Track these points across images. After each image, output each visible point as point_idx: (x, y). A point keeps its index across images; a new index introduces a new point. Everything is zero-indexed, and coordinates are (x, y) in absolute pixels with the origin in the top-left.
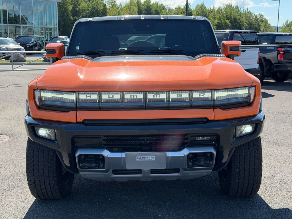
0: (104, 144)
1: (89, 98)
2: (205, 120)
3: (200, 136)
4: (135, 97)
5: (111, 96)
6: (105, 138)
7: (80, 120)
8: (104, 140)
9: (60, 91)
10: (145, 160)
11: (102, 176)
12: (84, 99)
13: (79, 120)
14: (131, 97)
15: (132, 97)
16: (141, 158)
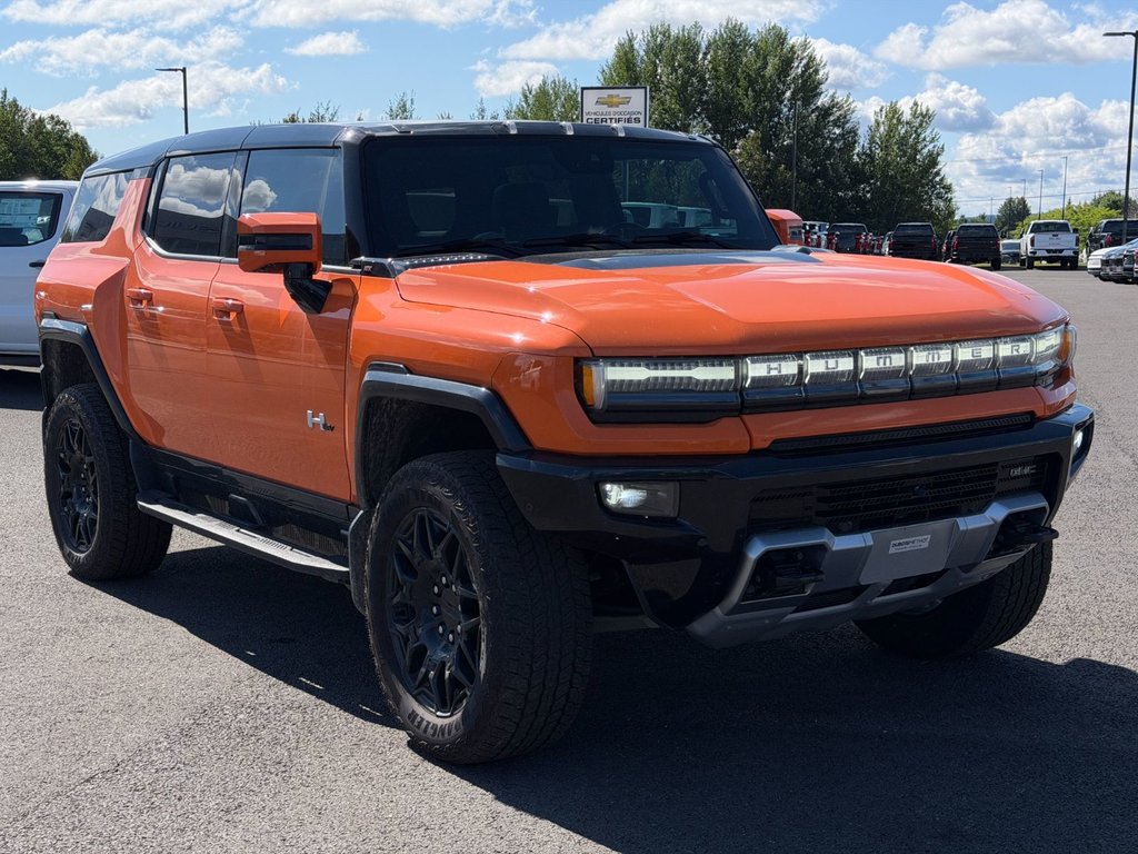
0: (819, 514)
1: (774, 373)
2: (1027, 419)
3: (1016, 466)
4: (888, 364)
5: (832, 363)
6: (827, 493)
7: (762, 442)
8: (820, 500)
9: (685, 356)
10: (908, 548)
11: (767, 622)
12: (765, 377)
13: (759, 445)
14: (878, 364)
15: (882, 361)
16: (900, 544)
